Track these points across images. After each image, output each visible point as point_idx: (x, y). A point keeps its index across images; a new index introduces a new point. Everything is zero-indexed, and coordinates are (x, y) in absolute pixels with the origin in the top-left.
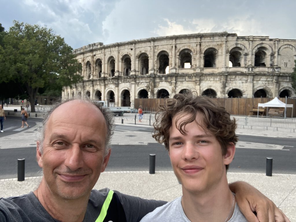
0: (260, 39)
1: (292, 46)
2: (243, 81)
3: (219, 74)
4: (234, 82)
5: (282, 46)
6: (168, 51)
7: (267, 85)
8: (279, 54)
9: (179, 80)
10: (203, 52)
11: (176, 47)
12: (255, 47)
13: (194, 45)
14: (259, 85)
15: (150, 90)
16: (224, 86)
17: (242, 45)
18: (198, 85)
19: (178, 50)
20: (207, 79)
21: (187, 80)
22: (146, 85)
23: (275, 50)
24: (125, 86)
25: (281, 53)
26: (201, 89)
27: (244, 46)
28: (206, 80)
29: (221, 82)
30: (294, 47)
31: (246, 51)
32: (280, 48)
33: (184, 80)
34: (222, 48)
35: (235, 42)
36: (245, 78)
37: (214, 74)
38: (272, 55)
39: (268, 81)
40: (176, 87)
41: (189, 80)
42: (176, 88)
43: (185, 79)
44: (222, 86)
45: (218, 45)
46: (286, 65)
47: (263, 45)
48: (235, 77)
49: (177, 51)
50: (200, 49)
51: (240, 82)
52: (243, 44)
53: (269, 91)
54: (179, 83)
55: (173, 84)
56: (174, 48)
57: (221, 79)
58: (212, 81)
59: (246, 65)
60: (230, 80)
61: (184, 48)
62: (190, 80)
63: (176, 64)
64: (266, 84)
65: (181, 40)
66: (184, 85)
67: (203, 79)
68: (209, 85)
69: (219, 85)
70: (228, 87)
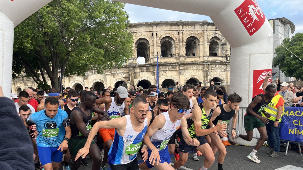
2: (222, 70)
3: (202, 63)
4: (215, 71)
6: (148, 39)
9: (162, 70)
10: (185, 41)
11: (156, 34)
13: (176, 33)
15: (129, 81)
22: (124, 76)
24: (97, 78)
26: (185, 78)
27: (222, 36)
28: (189, 69)
29: (203, 71)
31: (223, 41)
33: (167, 70)
35: (214, 32)
36: (224, 67)
37: (197, 63)
41: (172, 69)
43: (169, 69)
44: (205, 75)
45: (199, 33)
48: (216, 66)
49: (158, 38)
50: (183, 38)
54: (162, 73)
55: (155, 74)
57: (203, 67)
58: (195, 70)
59: (223, 54)
60: (211, 69)
61: (165, 36)
63: (157, 53)
65: (162, 27)
66: (167, 75)
67: (186, 68)
68: (192, 74)
69: (202, 74)
70: (209, 76)
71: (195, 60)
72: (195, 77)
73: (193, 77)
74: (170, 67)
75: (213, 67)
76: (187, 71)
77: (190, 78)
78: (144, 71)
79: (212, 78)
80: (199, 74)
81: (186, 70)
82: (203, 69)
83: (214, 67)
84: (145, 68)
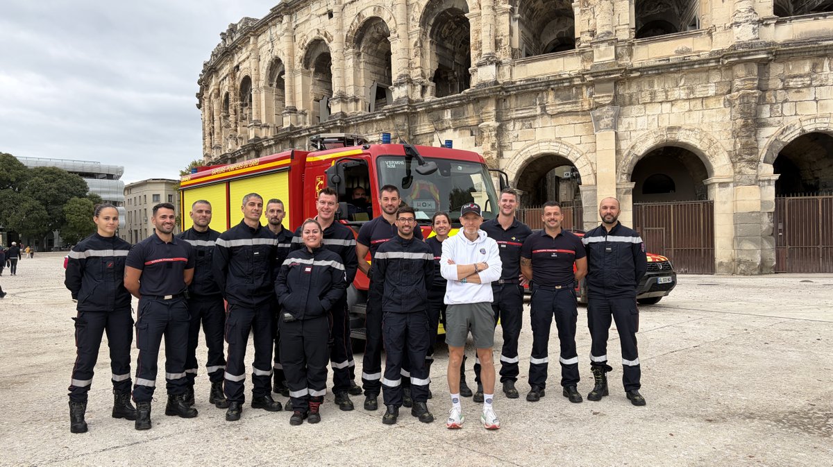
3: (717, 60)
4: (809, 94)
9: (514, 114)
16: (752, 123)
18: (607, 127)
20: (653, 94)
21: (550, 110)
26: (625, 145)
28: (648, 99)
29: (730, 103)
33: (539, 111)
37: (691, 64)
40: (500, 147)
41: (561, 108)
42: (500, 155)
43: (544, 108)
44: (740, 122)
48: (814, 67)
54: (514, 129)
55: (485, 134)
57: (731, 83)
58: (679, 104)
60: (786, 88)
63: (497, 44)
66: (539, 134)
67: (631, 96)
68: (666, 124)
69: (719, 119)
70: (771, 125)
71: (681, 52)
72: (682, 137)
73: (667, 137)
74: (550, 98)
75: (796, 72)
76: (634, 110)
77: (650, 143)
78: (446, 125)
79: (789, 137)
80: (706, 120)
81: (631, 104)
82: (730, 92)
83: (801, 76)
84: (448, 115)
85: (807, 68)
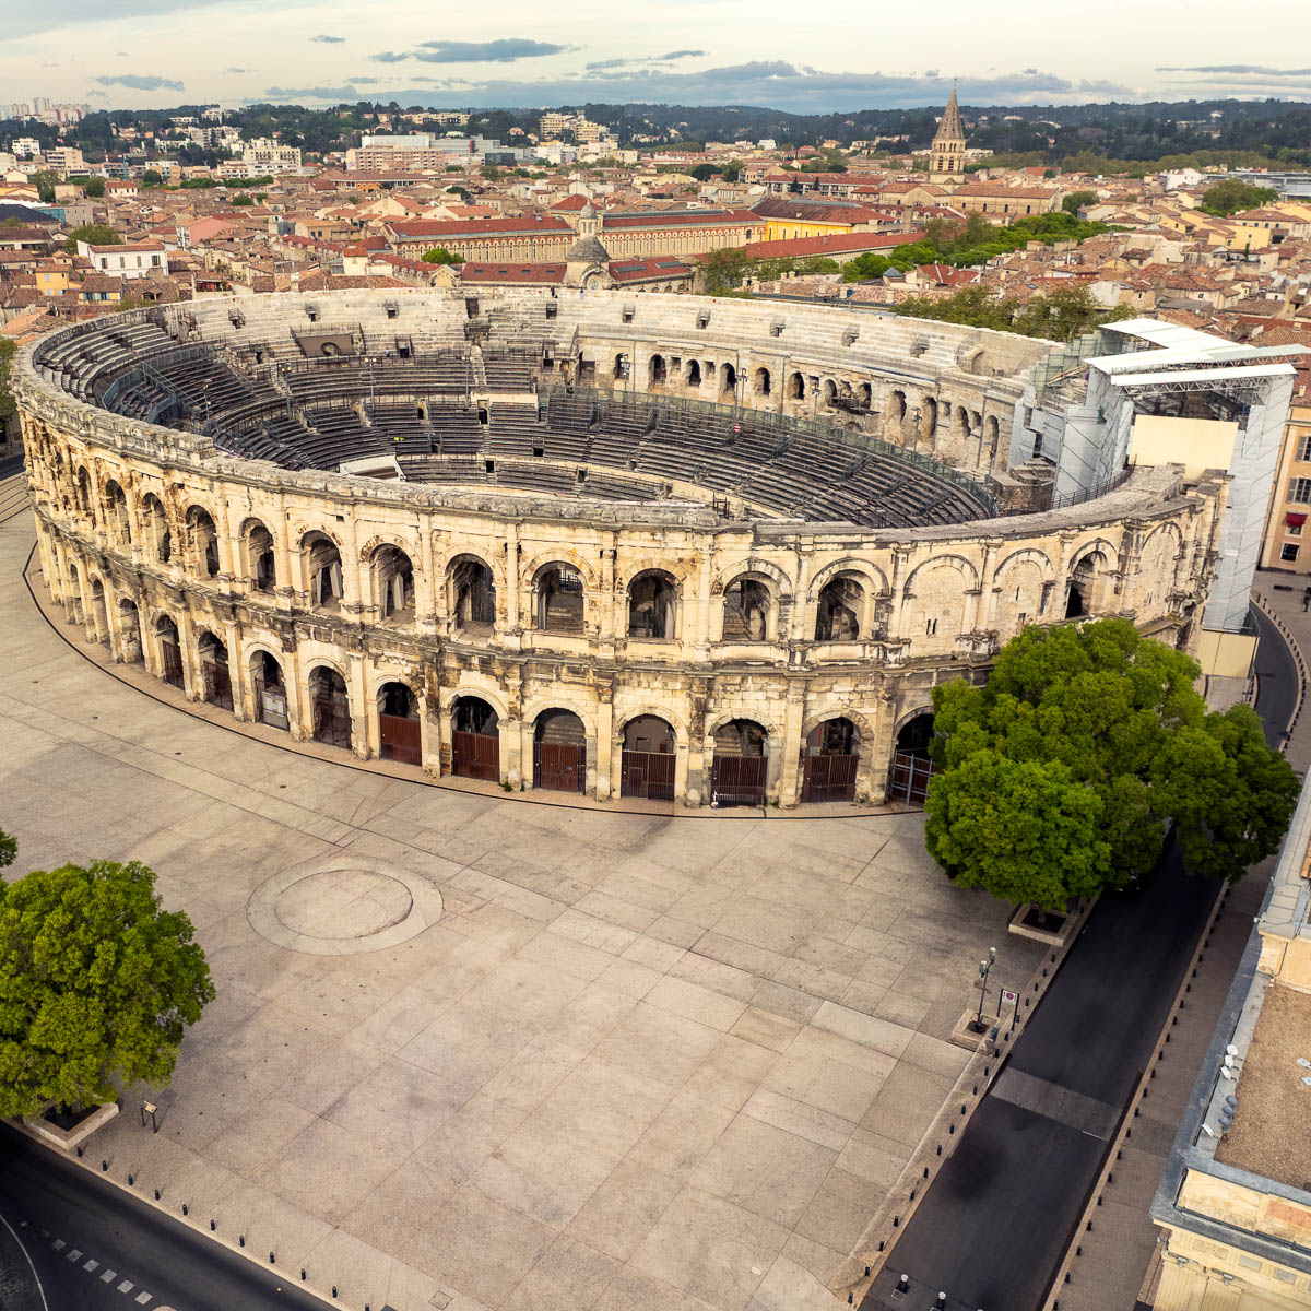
0: (839, 543)
1: (962, 559)
2: (770, 694)
3: (683, 668)
4: (738, 696)
5: (922, 564)
6: (489, 561)
7: (855, 704)
8: (907, 595)
9: (534, 675)
10: (626, 582)
11: (519, 549)
12: (822, 572)
13: (592, 554)
14: (826, 707)
15: (425, 691)
16: (702, 710)
17: (773, 565)
18: (606, 702)
19: (530, 561)
20: (640, 682)
21: (563, 678)
22: (408, 670)
23: (894, 584)
24: (325, 655)
25: (915, 588)
26: (618, 713)
27: (781, 571)
28: (636, 685)
29: (689, 698)
30: (968, 562)
31: (785, 588)
32: (914, 572)
33: (554, 677)
34: (695, 575)
35: (748, 554)
36: (776, 686)
37: (667, 665)
38: (884, 600)
39: (862, 692)
40: (523, 698)
41: (572, 679)
42: (523, 702)
43: (558, 676)
45: (681, 560)
46: (931, 628)
47: (851, 566)
48: (743, 680)
49: (523, 566)
50: (615, 571)
51: (761, 695)
52: (775, 561)
53: (861, 724)
56: (512, 553)
57: (690, 686)
59: (782, 636)
61: (550, 559)
62: (577, 680)
63: (520, 615)
64: (851, 701)
65: (539, 528)
66: (554, 693)
67: (624, 681)
68: (647, 703)
69: (683, 706)
70: (713, 713)
71: (660, 654)
72: (658, 712)
73: (649, 711)
75: (731, 682)
76: (626, 690)
77: (636, 713)
78: (473, 668)
79: (726, 720)
80: (674, 704)
81: (624, 686)
82: (690, 691)
83: (734, 685)
85: (738, 680)
